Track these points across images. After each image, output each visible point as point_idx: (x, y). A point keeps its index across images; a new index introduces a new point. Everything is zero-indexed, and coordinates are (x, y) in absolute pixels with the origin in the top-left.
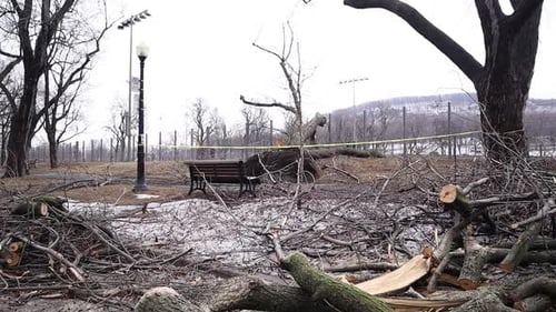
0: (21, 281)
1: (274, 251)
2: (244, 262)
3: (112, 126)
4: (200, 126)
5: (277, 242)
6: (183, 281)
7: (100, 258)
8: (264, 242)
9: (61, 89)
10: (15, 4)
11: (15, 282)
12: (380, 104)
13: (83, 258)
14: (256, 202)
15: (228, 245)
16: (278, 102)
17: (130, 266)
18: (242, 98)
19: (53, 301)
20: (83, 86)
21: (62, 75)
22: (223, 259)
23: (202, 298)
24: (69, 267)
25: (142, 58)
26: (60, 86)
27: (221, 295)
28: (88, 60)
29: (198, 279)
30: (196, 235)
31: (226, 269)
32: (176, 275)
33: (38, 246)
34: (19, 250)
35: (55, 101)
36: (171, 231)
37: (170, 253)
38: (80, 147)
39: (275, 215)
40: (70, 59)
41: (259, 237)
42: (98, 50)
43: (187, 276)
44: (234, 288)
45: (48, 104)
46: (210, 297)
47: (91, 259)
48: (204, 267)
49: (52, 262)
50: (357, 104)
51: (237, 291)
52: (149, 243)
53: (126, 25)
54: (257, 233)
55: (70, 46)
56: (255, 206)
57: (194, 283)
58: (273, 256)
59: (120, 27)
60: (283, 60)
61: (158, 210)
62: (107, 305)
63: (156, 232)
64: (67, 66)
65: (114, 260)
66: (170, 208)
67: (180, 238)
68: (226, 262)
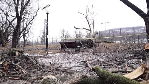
0: (7, 74)
1: (88, 66)
2: (78, 70)
3: (40, 36)
4: (63, 36)
5: (88, 64)
6: (58, 75)
7: (33, 68)
8: (84, 64)
9: (27, 26)
10: (14, 1)
11: (5, 74)
12: (112, 30)
13: (28, 68)
14: (80, 53)
15: (72, 65)
16: (85, 28)
17: (42, 70)
18: (75, 27)
19: (15, 81)
20: (33, 25)
21: (27, 22)
22: (71, 69)
23: (65, 80)
24: (22, 70)
25: (47, 14)
26: (26, 25)
27: (72, 79)
28: (34, 18)
29: (63, 75)
30: (62, 62)
31: (72, 72)
32: (56, 74)
33: (14, 64)
34: (8, 65)
35: (25, 29)
36: (55, 61)
37: (54, 67)
38: (32, 41)
39: (86, 57)
40: (29, 18)
41: (82, 63)
42: (36, 15)
43: (60, 74)
44: (77, 77)
45: (23, 30)
46: (68, 80)
47: (30, 68)
48: (65, 71)
49: (17, 68)
50: (106, 30)
51: (78, 78)
52: (48, 64)
53: (44, 8)
54: (81, 61)
55: (29, 14)
56: (80, 54)
57: (62, 76)
58: (87, 68)
59: (42, 9)
60: (86, 16)
61: (51, 56)
62: (32, 82)
63: (51, 61)
64: (28, 19)
65: (37, 69)
66: (55, 55)
67: (58, 63)
68: (72, 70)
